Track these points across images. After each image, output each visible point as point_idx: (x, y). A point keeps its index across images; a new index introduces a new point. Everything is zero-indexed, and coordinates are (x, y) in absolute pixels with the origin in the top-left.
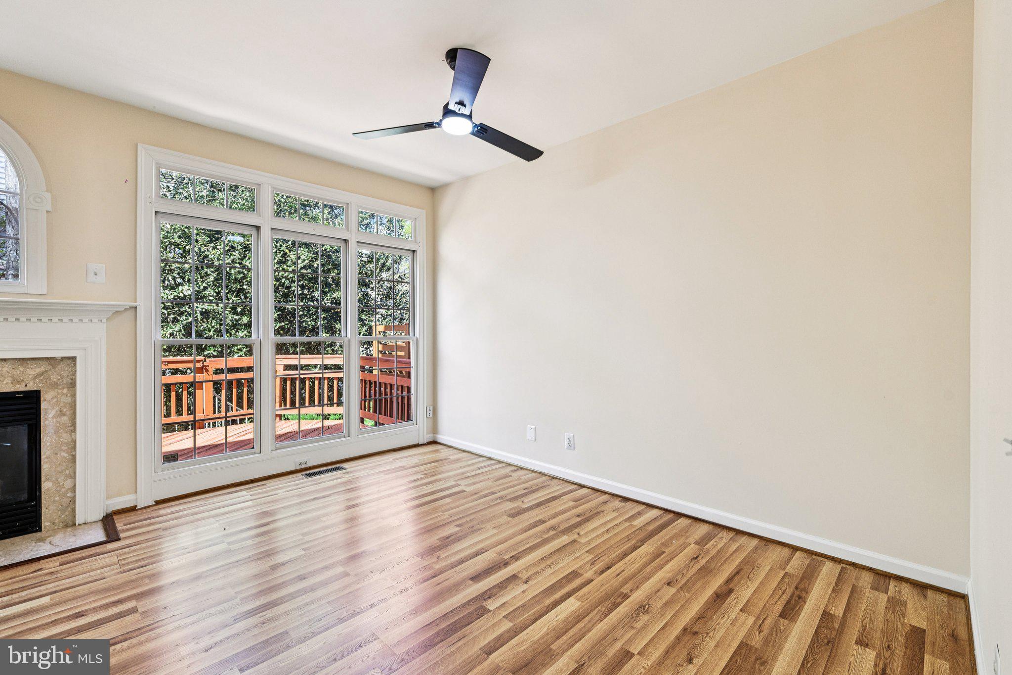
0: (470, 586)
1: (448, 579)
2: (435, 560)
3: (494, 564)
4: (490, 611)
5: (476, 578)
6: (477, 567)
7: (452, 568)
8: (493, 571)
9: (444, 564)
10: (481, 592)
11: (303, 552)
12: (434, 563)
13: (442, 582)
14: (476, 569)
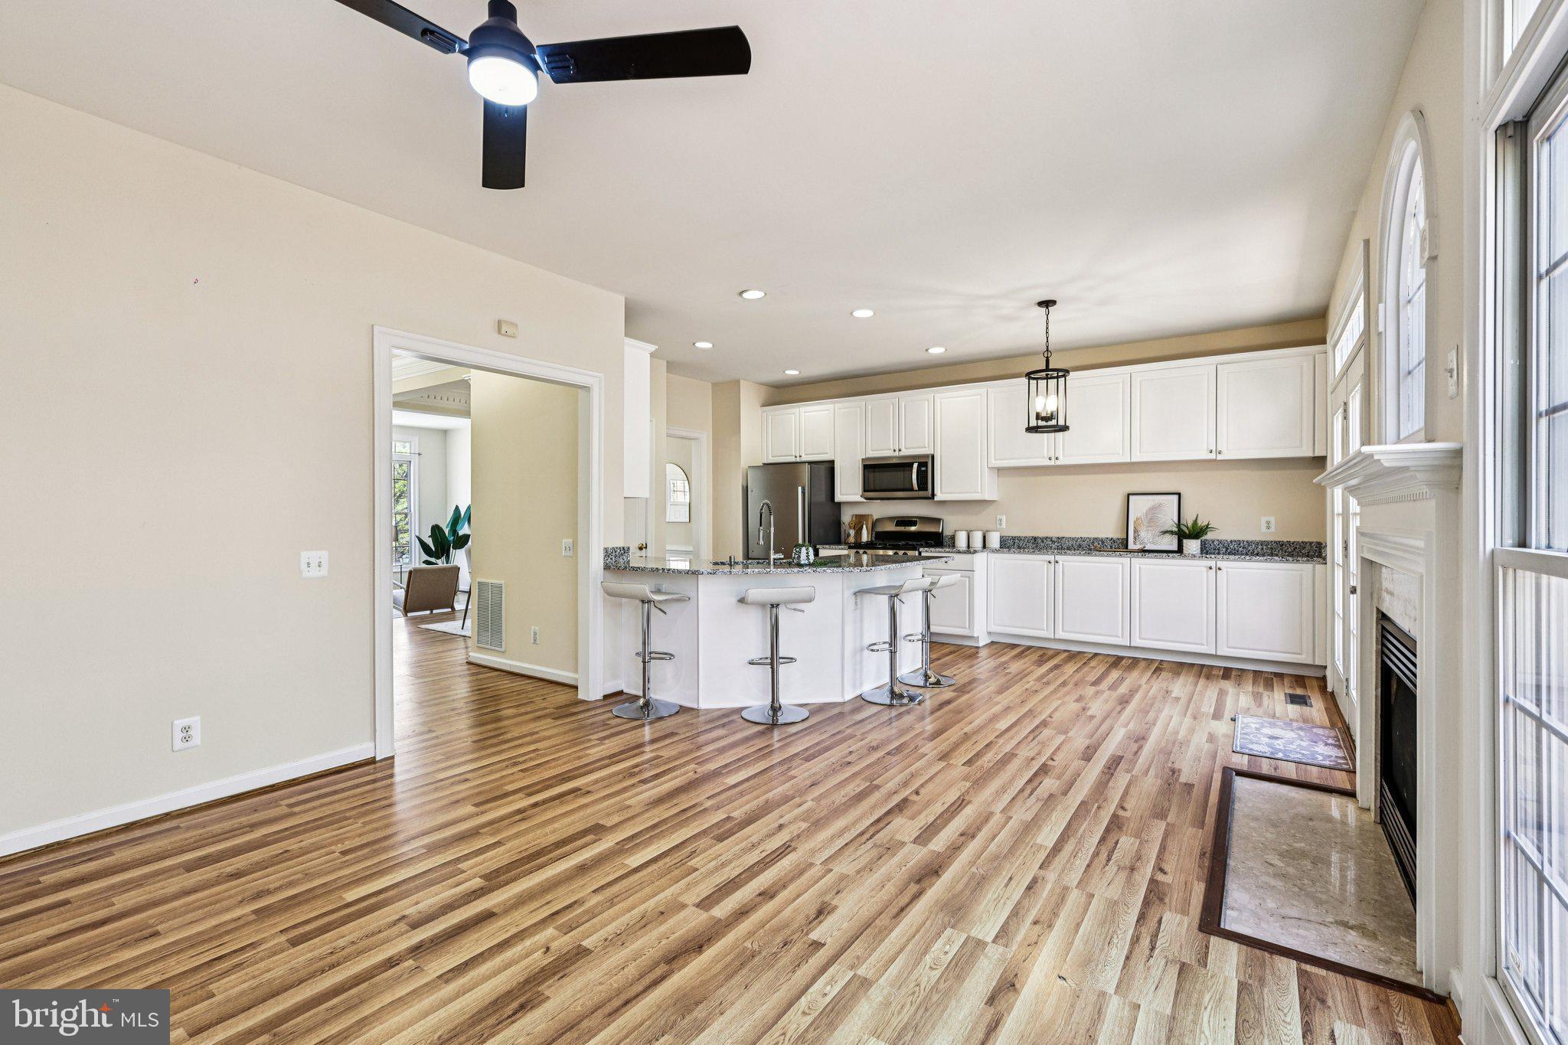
0: (499, 904)
1: (531, 912)
2: (554, 945)
3: (442, 944)
4: (480, 877)
5: (488, 916)
6: (476, 936)
7: (522, 931)
8: (449, 932)
9: (537, 938)
10: (483, 898)
11: (814, 936)
12: (554, 939)
13: (541, 907)
14: (479, 934)
